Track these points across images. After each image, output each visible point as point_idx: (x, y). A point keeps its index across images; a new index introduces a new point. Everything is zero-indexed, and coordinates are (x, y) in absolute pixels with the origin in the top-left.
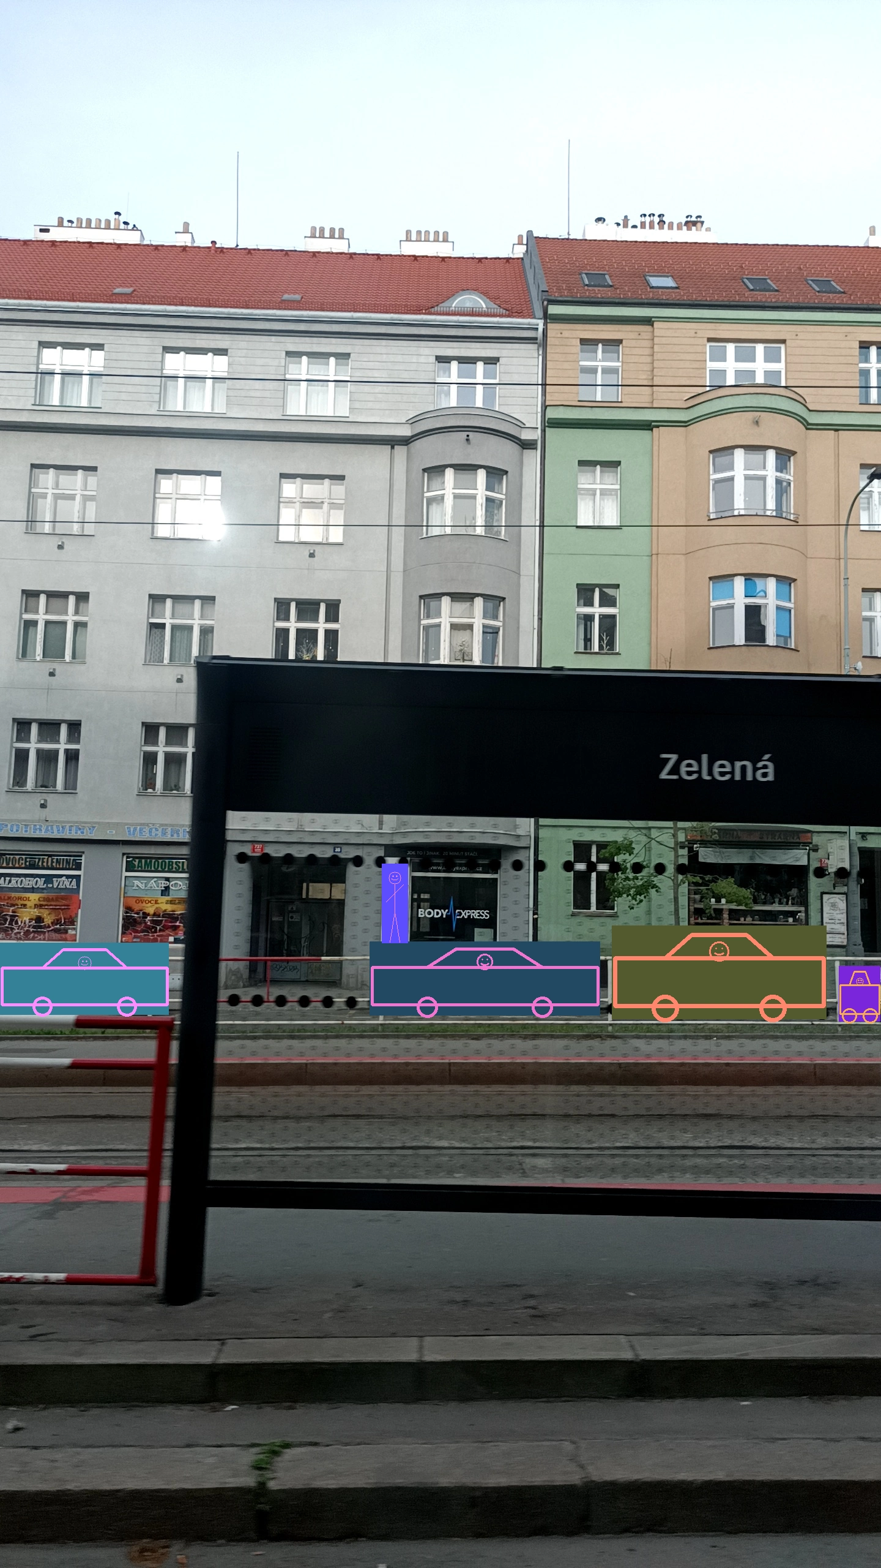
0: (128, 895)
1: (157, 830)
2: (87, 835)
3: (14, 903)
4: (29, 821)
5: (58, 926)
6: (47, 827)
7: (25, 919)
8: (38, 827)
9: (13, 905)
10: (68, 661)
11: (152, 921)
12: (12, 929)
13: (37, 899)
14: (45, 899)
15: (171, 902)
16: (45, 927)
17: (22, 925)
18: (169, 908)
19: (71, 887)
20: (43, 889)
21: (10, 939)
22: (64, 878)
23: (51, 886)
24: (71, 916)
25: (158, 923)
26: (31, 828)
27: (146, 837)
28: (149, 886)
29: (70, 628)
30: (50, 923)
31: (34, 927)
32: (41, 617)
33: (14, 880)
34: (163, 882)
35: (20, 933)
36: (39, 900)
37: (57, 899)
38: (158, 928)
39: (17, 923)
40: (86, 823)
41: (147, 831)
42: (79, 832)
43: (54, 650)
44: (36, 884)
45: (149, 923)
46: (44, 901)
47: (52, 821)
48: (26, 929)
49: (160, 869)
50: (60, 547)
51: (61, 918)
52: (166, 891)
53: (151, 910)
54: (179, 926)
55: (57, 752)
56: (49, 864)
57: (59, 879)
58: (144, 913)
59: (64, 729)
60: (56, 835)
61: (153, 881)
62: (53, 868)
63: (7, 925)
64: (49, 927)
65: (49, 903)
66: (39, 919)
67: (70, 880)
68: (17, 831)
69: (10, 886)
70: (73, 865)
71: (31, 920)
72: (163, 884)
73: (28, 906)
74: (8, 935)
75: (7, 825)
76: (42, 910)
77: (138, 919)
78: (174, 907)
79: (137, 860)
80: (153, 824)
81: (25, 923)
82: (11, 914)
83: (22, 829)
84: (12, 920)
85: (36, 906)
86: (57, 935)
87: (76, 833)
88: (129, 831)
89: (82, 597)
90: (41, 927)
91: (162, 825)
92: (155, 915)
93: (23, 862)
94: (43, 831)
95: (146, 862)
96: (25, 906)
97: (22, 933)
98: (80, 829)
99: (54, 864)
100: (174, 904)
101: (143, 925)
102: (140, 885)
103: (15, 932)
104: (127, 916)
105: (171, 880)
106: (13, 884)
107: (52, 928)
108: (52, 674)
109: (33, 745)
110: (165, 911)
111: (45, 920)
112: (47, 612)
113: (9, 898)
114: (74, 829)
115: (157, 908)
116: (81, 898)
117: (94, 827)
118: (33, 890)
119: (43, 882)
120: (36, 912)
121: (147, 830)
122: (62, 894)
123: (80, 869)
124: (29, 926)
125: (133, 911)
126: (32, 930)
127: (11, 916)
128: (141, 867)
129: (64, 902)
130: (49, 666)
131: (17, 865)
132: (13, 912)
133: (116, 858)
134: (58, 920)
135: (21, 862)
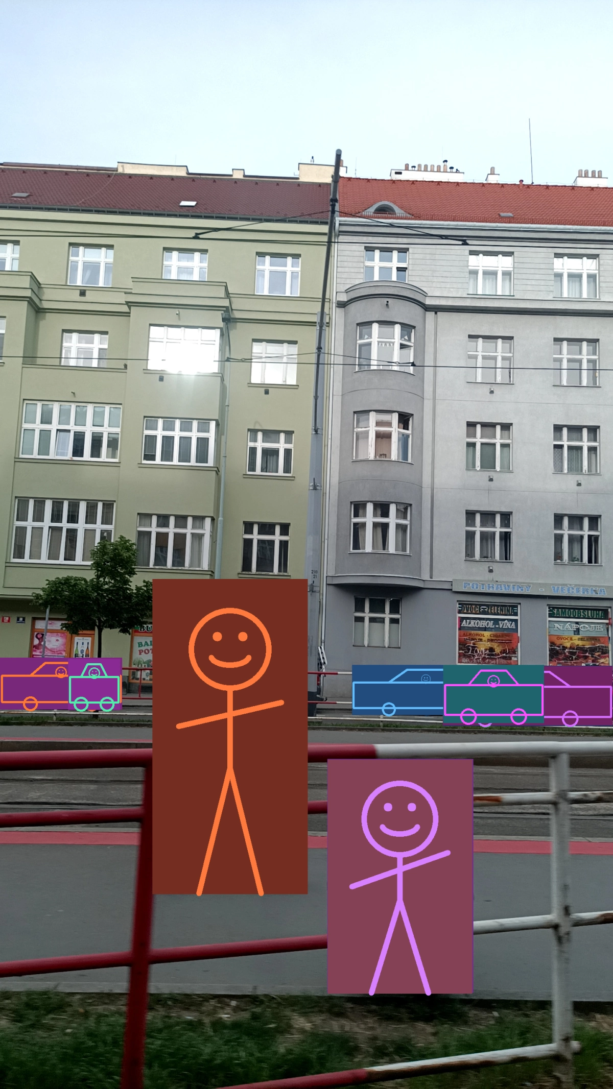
0: (552, 633)
1: (573, 589)
2: (525, 591)
3: (474, 638)
4: (485, 581)
5: (505, 655)
6: (497, 586)
7: (482, 649)
8: (491, 585)
9: (473, 639)
10: (498, 470)
11: (570, 652)
12: (474, 656)
13: (489, 636)
14: (494, 636)
15: (582, 639)
16: (496, 655)
17: (480, 653)
18: (580, 643)
19: (511, 627)
20: (492, 628)
21: (473, 663)
22: (506, 621)
23: (497, 626)
24: (513, 648)
25: (574, 654)
26: (486, 586)
27: (565, 594)
28: (565, 627)
29: (498, 447)
30: (499, 652)
31: (488, 655)
32: (478, 440)
33: (473, 622)
34: (575, 625)
35: (479, 659)
36: (490, 635)
37: (503, 635)
38: (574, 657)
39: (476, 652)
40: (524, 583)
41: (567, 590)
42: (520, 589)
43: (488, 463)
44: (488, 625)
45: (567, 654)
46: (494, 637)
47: (500, 582)
48: (483, 656)
49: (572, 616)
50: (492, 392)
51: (506, 649)
52: (577, 631)
53: (568, 645)
54: (588, 656)
55: (494, 533)
56: (496, 611)
57: (503, 622)
58: (563, 647)
59: (498, 518)
60: (504, 591)
61: (567, 624)
62: (498, 614)
63: (470, 653)
64: (499, 655)
65: (497, 639)
66: (491, 650)
67: (511, 622)
68: (477, 588)
69: (470, 626)
70: (512, 612)
71: (486, 650)
72: (575, 626)
73: (483, 640)
74: (471, 660)
75: (469, 584)
76: (493, 643)
77: (559, 651)
78: (583, 643)
79: (556, 610)
80: (570, 585)
81: (482, 652)
82: (472, 645)
83: (480, 587)
84: (473, 650)
85: (489, 640)
86: (504, 660)
87: (518, 590)
88: (554, 589)
89: (506, 427)
90: (493, 655)
91: (576, 585)
92: (571, 648)
93: (478, 609)
94: (495, 588)
95: (562, 611)
96: (481, 640)
97: (481, 659)
98: (520, 587)
99: (499, 611)
100: (584, 640)
101: (563, 655)
102: (559, 627)
103: (476, 658)
104: (552, 648)
105: (579, 623)
106: (472, 625)
107: (501, 656)
108: (491, 480)
109: (478, 529)
110: (578, 645)
111: (496, 650)
112: (482, 437)
113: (470, 634)
114: (516, 587)
115: (572, 643)
116: (519, 635)
117: (530, 586)
118: (485, 629)
119: (492, 624)
120: (489, 645)
121: (566, 588)
122: (505, 632)
123: (517, 615)
124: (485, 654)
125: (555, 645)
126: (487, 657)
127: (472, 647)
128: (559, 615)
129: (508, 638)
130: (486, 474)
131: (474, 612)
132: (474, 644)
133: (543, 608)
134: (504, 650)
135: (476, 609)
